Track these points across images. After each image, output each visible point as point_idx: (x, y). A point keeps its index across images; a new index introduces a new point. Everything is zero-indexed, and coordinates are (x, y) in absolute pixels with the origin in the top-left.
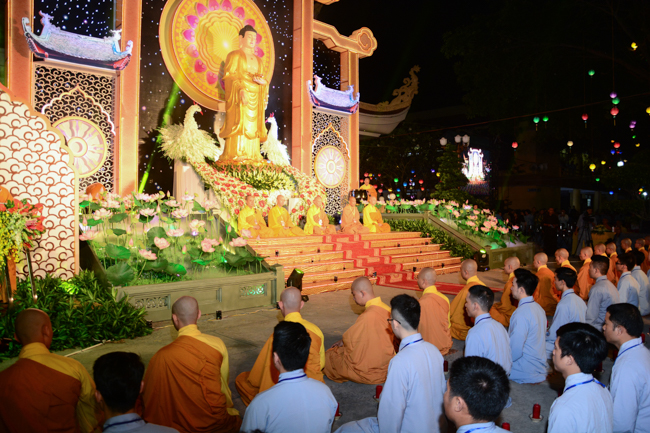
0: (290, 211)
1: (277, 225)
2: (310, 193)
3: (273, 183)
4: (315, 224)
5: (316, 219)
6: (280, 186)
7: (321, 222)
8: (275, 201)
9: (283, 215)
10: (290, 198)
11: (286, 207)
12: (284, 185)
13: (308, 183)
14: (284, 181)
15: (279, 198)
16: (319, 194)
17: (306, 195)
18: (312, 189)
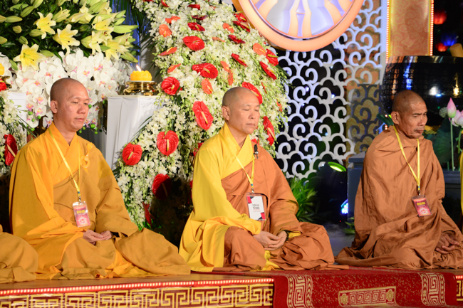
0: (112, 157)
1: (54, 222)
2: (208, 71)
3: (30, 22)
4: (231, 215)
5: (238, 192)
6: (66, 38)
7: (257, 207)
8: (43, 107)
9: (78, 175)
10: (110, 93)
11: (93, 135)
12: (83, 31)
13: (196, 23)
14: (84, 15)
15: (59, 91)
16: (251, 75)
17: (189, 80)
18: (218, 52)
